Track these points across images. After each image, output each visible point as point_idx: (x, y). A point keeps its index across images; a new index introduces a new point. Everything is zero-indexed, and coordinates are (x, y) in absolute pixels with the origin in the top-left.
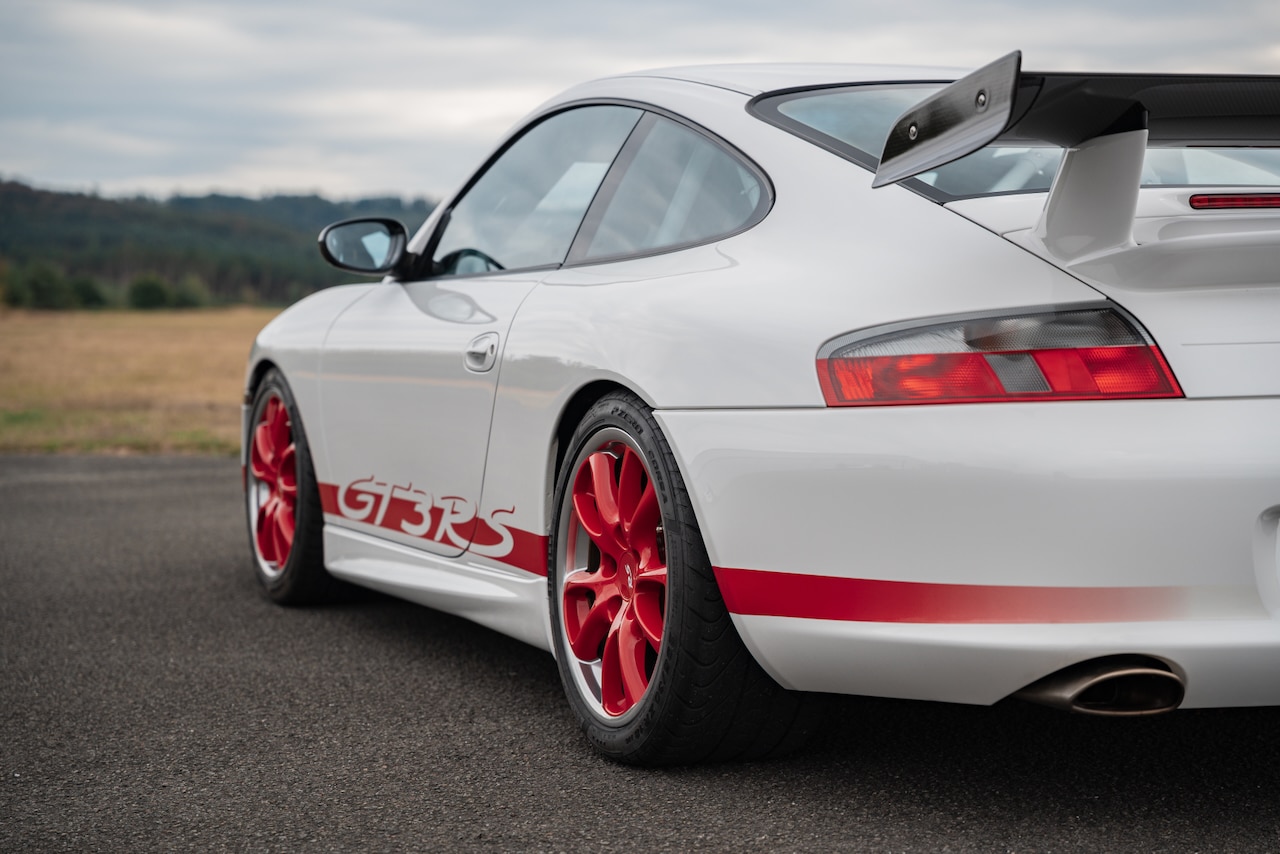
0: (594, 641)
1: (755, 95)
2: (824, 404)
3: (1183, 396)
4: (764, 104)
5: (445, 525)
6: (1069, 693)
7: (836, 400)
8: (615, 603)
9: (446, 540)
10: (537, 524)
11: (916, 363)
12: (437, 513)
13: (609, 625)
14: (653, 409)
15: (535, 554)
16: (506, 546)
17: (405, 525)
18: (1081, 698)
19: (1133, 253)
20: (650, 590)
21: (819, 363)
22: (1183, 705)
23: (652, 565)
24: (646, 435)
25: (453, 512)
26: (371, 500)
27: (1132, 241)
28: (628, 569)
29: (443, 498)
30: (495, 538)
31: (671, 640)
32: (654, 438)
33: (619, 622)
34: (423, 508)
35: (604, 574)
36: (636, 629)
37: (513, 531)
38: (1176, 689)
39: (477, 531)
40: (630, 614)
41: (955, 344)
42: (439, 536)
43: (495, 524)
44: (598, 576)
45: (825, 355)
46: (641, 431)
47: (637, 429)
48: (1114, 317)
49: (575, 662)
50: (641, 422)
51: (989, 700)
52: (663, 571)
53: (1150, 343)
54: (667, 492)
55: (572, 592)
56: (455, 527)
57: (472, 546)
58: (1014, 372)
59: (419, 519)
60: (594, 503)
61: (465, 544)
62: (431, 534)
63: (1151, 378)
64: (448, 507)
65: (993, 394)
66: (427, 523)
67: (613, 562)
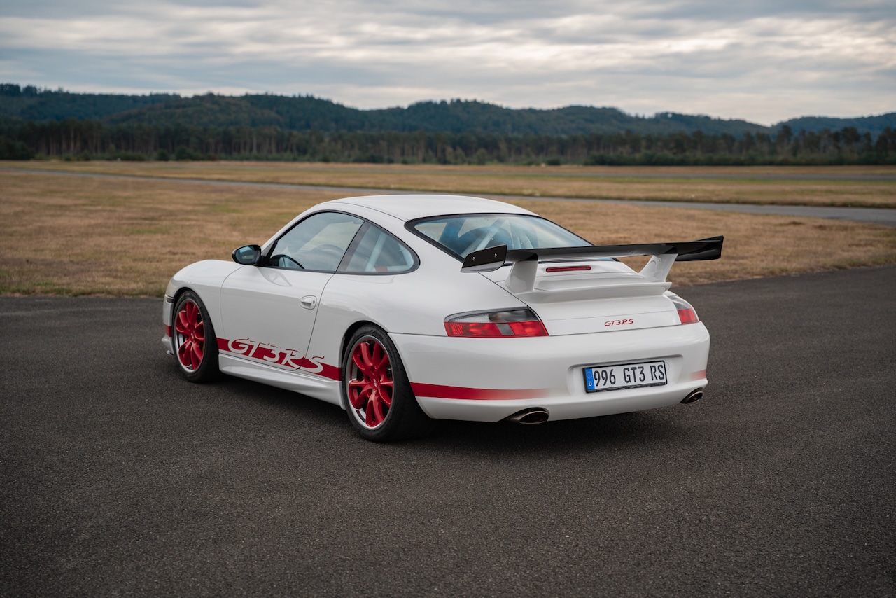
0: (363, 403)
1: (406, 221)
2: (448, 335)
3: (548, 335)
5: (288, 359)
6: (519, 418)
7: (451, 334)
8: (370, 392)
9: (287, 364)
10: (335, 362)
11: (474, 325)
12: (283, 355)
13: (368, 399)
14: (388, 332)
15: (328, 372)
16: (320, 369)
17: (265, 357)
18: (522, 420)
19: (534, 293)
20: (387, 390)
21: (445, 323)
22: (548, 420)
23: (385, 380)
24: (385, 339)
25: (291, 355)
26: (247, 347)
27: (534, 290)
28: (375, 380)
29: (286, 350)
30: (315, 366)
31: (395, 404)
32: (388, 341)
33: (373, 397)
34: (276, 352)
35: (365, 381)
36: (379, 399)
37: (322, 364)
38: (546, 416)
39: (304, 363)
40: (377, 394)
41: (485, 320)
42: (284, 362)
43: (314, 361)
44: (363, 382)
45: (447, 321)
47: (381, 338)
48: (529, 312)
49: (354, 410)
50: (383, 336)
51: (496, 420)
52: (392, 382)
53: (540, 319)
54: (393, 358)
55: (352, 387)
56: (292, 360)
57: (302, 368)
58: (504, 328)
59: (273, 356)
60: (361, 358)
61: (298, 366)
62: (280, 362)
63: (540, 330)
64: (289, 353)
65: (498, 335)
66: (277, 358)
67: (369, 378)
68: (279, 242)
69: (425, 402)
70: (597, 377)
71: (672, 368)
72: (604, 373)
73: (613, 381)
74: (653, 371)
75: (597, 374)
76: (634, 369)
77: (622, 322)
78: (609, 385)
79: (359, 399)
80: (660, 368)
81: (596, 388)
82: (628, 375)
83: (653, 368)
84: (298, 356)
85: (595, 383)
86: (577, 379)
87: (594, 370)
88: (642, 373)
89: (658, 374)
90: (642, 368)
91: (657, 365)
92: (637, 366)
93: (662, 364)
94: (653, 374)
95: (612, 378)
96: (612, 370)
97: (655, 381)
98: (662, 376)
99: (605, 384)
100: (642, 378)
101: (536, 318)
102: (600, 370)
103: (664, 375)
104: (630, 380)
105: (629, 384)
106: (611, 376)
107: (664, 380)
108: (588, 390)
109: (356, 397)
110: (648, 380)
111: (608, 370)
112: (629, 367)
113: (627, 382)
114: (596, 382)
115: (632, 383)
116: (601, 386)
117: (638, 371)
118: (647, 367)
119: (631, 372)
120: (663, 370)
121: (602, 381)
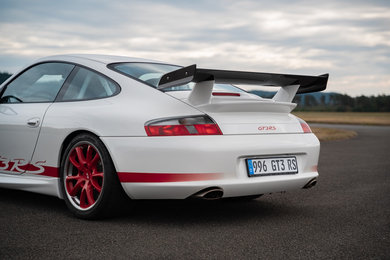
0: (77, 192)
1: (108, 64)
2: (147, 136)
3: (223, 134)
4: (111, 66)
5: (15, 166)
6: (202, 195)
7: (150, 134)
8: (84, 183)
9: (15, 170)
10: (55, 164)
11: (167, 127)
12: (11, 164)
13: (82, 188)
14: (99, 137)
15: (49, 172)
16: (42, 170)
18: (205, 196)
19: (210, 105)
20: (98, 180)
21: (145, 127)
22: (223, 197)
23: (96, 173)
24: (97, 143)
25: (19, 163)
27: (210, 103)
28: (87, 174)
29: (14, 160)
30: (38, 169)
31: (105, 189)
32: (99, 143)
33: (86, 187)
34: (6, 162)
35: (79, 175)
36: (91, 187)
37: (44, 167)
38: (221, 193)
39: (29, 167)
40: (90, 183)
41: (176, 123)
42: (12, 169)
43: (37, 166)
44: (78, 176)
45: (147, 125)
46: (95, 142)
47: (93, 142)
48: (207, 118)
49: (70, 197)
50: (94, 139)
51: (184, 198)
52: (102, 174)
53: (216, 123)
54: (104, 156)
55: (68, 181)
56: (19, 167)
57: (27, 171)
58: (191, 129)
59: (4, 165)
60: (77, 159)
61: (23, 171)
62: (9, 169)
63: (216, 131)
64: (16, 162)
65: (187, 133)
66: (7, 166)
67: (82, 173)
68: (8, 86)
69: (128, 187)
70: (255, 166)
71: (300, 162)
72: (259, 163)
73: (265, 169)
74: (290, 163)
75: (255, 164)
76: (278, 161)
77: (269, 128)
78: (263, 172)
79: (74, 190)
80: (293, 161)
81: (255, 173)
82: (275, 166)
83: (289, 162)
84: (24, 163)
85: (254, 171)
86: (242, 166)
87: (253, 161)
88: (283, 164)
89: (292, 165)
90: (283, 161)
91: (291, 159)
92: (279, 159)
93: (294, 158)
94: (289, 165)
95: (265, 167)
96: (264, 161)
97: (291, 171)
98: (295, 168)
99: (260, 171)
100: (283, 168)
101: (213, 122)
102: (257, 161)
103: (296, 167)
104: (276, 169)
105: (275, 172)
106: (264, 165)
107: (296, 170)
108: (250, 175)
109: (72, 188)
110: (287, 170)
111: (262, 161)
112: (275, 159)
113: (274, 170)
114: (254, 169)
115: (277, 171)
116: (258, 172)
117: (280, 163)
118: (285, 160)
119: (276, 163)
120: (295, 163)
121: (258, 169)
